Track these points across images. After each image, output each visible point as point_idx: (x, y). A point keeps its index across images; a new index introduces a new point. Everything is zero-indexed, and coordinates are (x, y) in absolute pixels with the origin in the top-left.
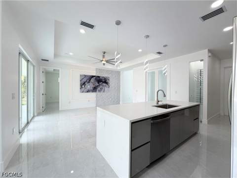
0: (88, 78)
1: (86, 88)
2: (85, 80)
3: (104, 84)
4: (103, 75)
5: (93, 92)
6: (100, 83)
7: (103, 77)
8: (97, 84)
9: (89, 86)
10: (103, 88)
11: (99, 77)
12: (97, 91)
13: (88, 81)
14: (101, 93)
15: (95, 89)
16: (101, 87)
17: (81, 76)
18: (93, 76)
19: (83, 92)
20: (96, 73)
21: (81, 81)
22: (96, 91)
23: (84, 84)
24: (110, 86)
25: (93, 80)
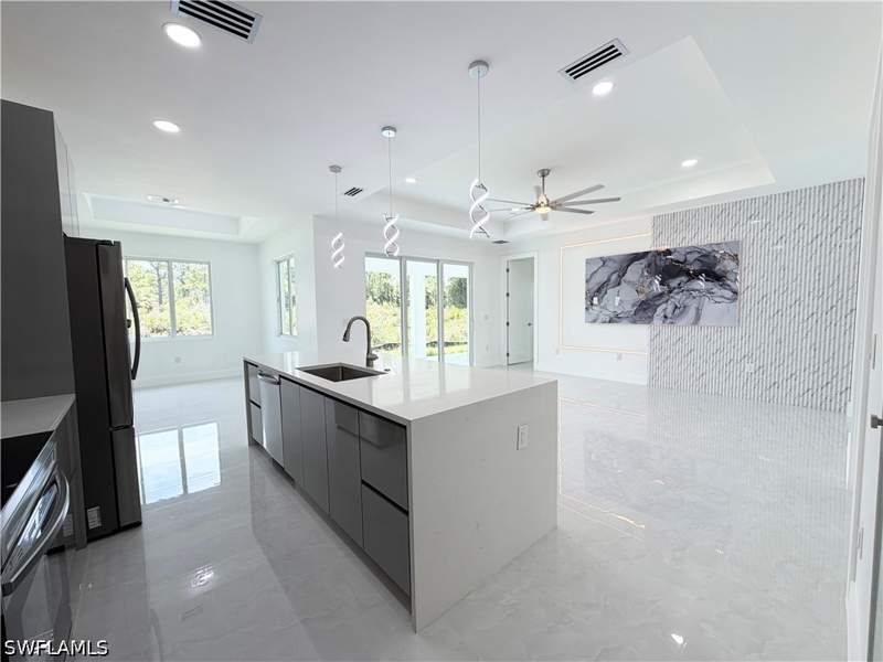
0: (613, 266)
1: (604, 308)
2: (601, 277)
3: (701, 284)
5: (634, 322)
6: (674, 283)
8: (657, 287)
9: (621, 298)
10: (693, 305)
12: (657, 320)
13: (614, 277)
15: (644, 310)
16: (677, 298)
18: (637, 257)
19: (594, 321)
20: (656, 238)
21: (587, 281)
22: (649, 320)
23: (599, 290)
25: (635, 272)
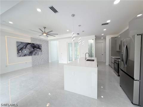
0: (24, 44)
1: (23, 53)
2: (21, 46)
3: (38, 49)
4: (36, 43)
5: (29, 56)
6: (35, 49)
7: (37, 44)
8: (32, 49)
9: (26, 51)
10: (38, 52)
11: (34, 44)
12: (33, 55)
13: (24, 47)
14: (36, 56)
15: (31, 53)
16: (36, 51)
17: (17, 42)
18: (29, 44)
19: (20, 56)
20: (31, 41)
21: (17, 47)
23: (21, 49)
24: (42, 51)
25: (29, 46)
